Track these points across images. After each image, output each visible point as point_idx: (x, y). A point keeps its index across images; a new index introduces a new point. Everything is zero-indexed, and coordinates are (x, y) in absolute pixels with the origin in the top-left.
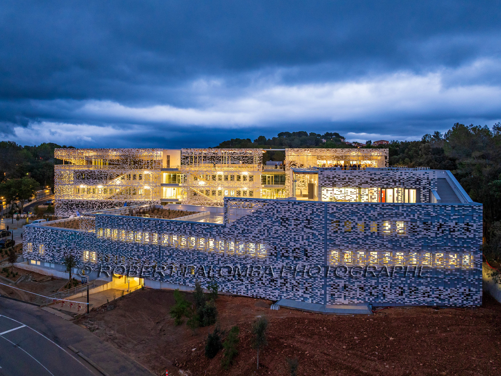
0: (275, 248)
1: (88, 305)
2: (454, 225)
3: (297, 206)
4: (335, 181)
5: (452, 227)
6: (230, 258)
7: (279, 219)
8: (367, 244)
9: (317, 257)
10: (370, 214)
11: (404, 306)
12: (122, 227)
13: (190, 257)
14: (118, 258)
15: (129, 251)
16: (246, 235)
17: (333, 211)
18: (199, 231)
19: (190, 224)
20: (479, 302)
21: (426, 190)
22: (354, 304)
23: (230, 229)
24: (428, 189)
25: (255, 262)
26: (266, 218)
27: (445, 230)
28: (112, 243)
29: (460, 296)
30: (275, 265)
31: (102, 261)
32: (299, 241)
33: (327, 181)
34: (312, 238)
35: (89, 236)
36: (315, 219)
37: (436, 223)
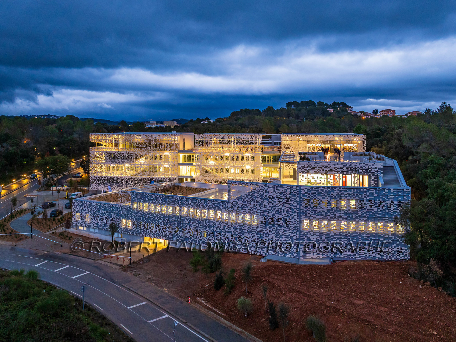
0: (265, 218)
1: (131, 259)
2: (391, 203)
3: (280, 188)
4: (309, 170)
5: (389, 204)
6: (233, 225)
7: (267, 197)
8: (329, 216)
9: (294, 224)
10: (330, 194)
11: (355, 261)
12: (152, 202)
13: (203, 224)
14: (149, 225)
15: (157, 219)
16: (244, 208)
17: (305, 192)
18: (210, 205)
19: (203, 200)
20: (408, 257)
21: (374, 176)
22: (319, 258)
23: (233, 204)
24: (376, 175)
25: (250, 228)
26: (258, 197)
27: (384, 206)
28: (144, 214)
29: (395, 253)
30: (265, 230)
31: (136, 227)
32: (281, 213)
33: (303, 169)
34: (291, 211)
35: (125, 208)
36: (292, 197)
37: (378, 201)
